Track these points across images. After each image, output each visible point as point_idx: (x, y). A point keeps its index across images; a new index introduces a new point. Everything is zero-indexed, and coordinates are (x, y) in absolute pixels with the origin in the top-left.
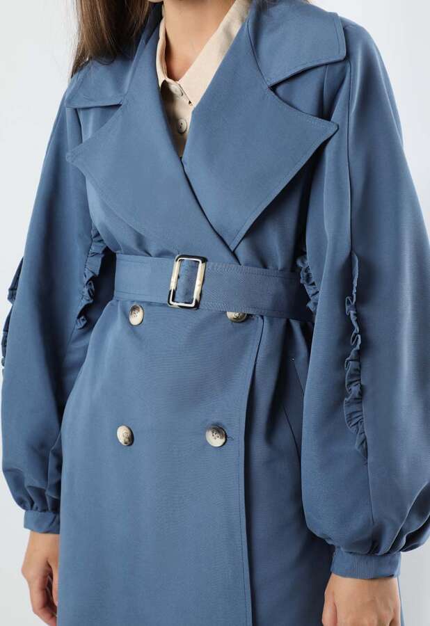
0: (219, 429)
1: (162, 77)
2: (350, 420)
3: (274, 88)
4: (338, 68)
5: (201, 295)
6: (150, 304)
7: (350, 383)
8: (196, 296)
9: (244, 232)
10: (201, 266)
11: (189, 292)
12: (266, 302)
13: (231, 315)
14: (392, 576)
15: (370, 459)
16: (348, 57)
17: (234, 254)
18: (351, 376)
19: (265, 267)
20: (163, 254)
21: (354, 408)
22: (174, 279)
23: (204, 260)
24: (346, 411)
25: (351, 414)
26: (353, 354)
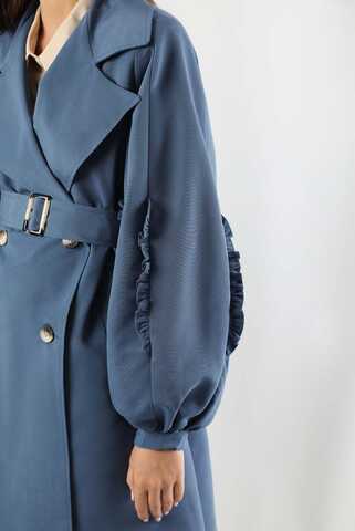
0: (49, 329)
1: (28, 52)
2: (139, 329)
3: (100, 65)
4: (145, 51)
5: (45, 225)
6: (13, 230)
7: (140, 300)
8: (42, 226)
9: (72, 178)
10: (46, 203)
11: (37, 223)
12: (93, 233)
13: (66, 242)
14: (175, 449)
15: (153, 359)
16: (152, 43)
17: (69, 195)
18: (141, 294)
19: (94, 205)
20: (24, 192)
21: (143, 319)
22: (28, 211)
23: (50, 198)
24: (137, 321)
25: (140, 324)
26: (142, 276)
